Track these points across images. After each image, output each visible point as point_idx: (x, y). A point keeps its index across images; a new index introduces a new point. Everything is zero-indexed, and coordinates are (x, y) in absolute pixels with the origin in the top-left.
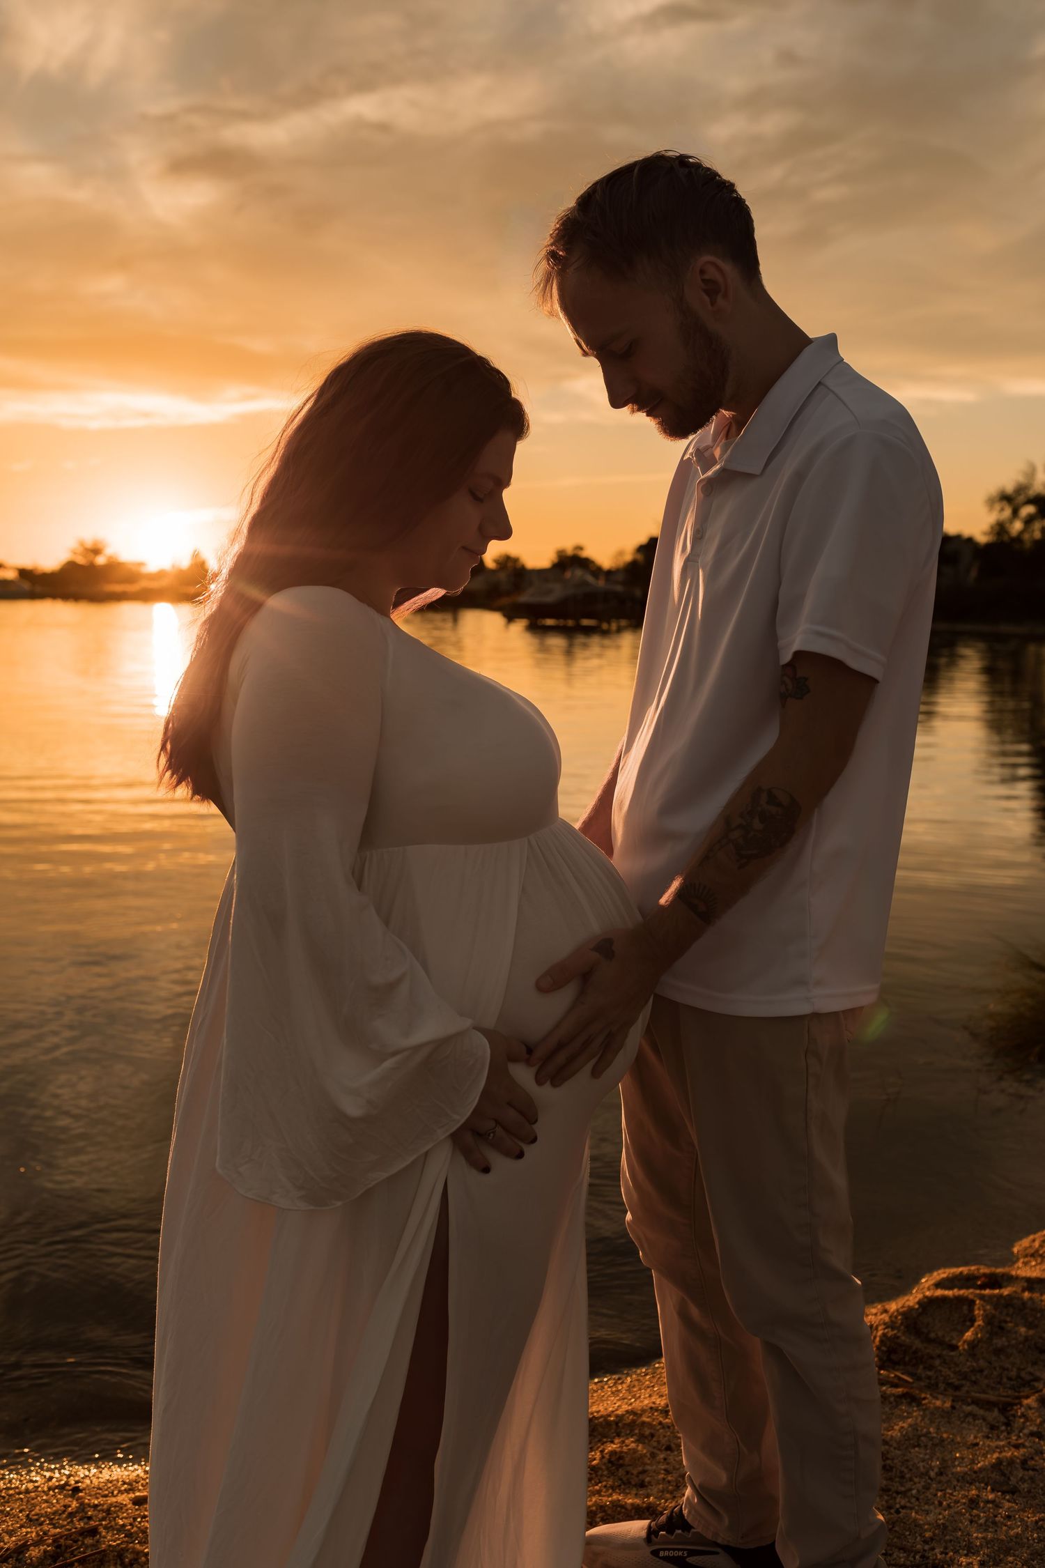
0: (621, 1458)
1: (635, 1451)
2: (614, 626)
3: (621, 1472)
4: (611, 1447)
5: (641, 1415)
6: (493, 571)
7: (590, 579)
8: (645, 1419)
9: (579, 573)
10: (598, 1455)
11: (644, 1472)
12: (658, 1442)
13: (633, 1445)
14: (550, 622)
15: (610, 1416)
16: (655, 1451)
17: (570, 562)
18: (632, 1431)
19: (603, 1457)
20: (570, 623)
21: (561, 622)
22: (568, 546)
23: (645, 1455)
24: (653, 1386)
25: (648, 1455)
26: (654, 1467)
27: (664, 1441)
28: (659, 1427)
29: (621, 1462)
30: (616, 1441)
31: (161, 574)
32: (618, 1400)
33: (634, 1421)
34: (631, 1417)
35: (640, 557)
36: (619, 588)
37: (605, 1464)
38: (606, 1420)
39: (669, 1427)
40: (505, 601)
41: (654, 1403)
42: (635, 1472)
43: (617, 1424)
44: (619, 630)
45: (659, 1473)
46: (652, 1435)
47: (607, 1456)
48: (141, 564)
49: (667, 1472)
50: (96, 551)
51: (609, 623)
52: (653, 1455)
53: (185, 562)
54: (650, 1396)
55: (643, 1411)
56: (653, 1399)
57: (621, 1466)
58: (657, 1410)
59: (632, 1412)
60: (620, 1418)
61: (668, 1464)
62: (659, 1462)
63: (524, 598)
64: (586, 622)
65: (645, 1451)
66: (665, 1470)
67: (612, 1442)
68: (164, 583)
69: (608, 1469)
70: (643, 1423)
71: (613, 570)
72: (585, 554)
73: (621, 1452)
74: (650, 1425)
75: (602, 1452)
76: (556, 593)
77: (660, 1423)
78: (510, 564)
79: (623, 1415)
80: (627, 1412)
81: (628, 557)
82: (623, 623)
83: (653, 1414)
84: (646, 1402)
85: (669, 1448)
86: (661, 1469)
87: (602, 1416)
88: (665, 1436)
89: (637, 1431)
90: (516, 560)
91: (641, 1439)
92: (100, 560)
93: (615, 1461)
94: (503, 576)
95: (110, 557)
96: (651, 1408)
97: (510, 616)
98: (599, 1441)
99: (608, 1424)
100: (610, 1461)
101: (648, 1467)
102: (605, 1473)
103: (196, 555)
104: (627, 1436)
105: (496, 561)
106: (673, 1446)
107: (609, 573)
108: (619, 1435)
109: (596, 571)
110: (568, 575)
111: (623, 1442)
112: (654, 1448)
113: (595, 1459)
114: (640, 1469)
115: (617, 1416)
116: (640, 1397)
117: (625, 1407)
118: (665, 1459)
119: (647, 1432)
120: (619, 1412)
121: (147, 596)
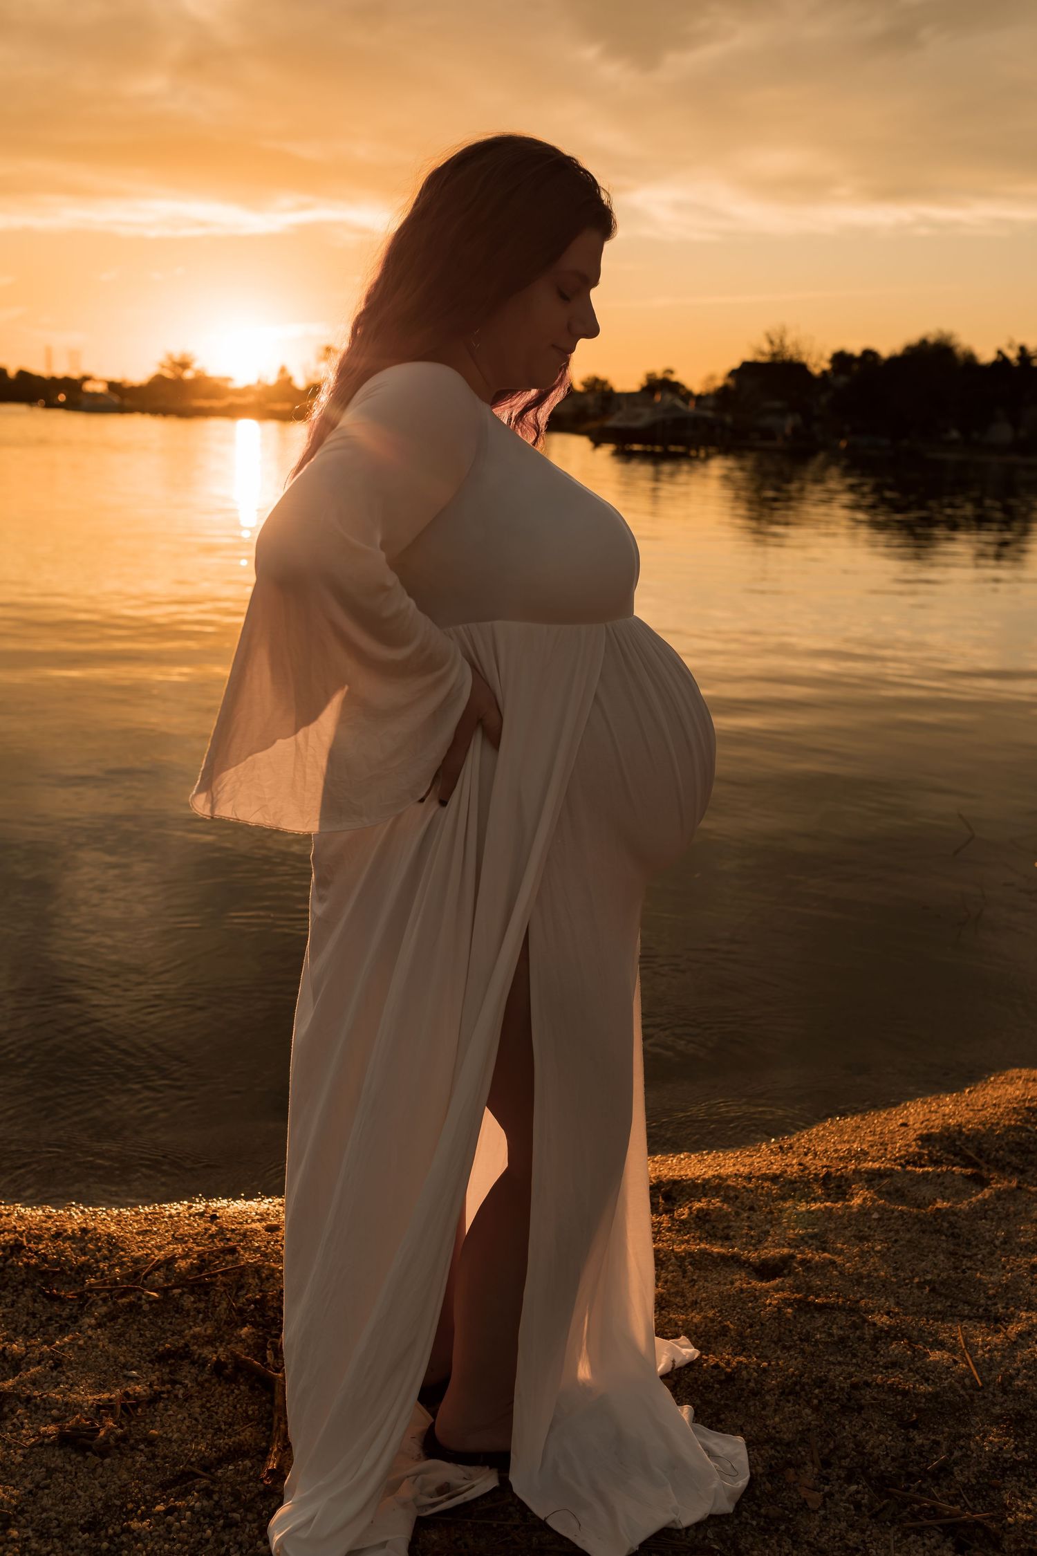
0: (707, 1214)
1: (721, 1209)
2: (702, 454)
3: (707, 1226)
4: (697, 1205)
5: (726, 1180)
6: (580, 394)
7: (680, 403)
8: (729, 1182)
9: (669, 397)
10: (686, 1211)
11: (729, 1227)
12: (742, 1203)
13: (719, 1204)
14: (636, 447)
15: (697, 1179)
16: (739, 1210)
17: (660, 386)
18: (717, 1193)
19: (691, 1213)
20: (658, 449)
21: (649, 448)
22: (658, 370)
23: (730, 1213)
24: (737, 1157)
25: (733, 1213)
26: (738, 1224)
27: (747, 1202)
28: (743, 1190)
29: (708, 1217)
30: (703, 1200)
31: (246, 391)
32: (706, 1167)
33: (719, 1185)
34: (717, 1181)
35: (731, 382)
36: (709, 414)
37: (693, 1219)
38: (693, 1182)
39: (752, 1191)
40: (593, 425)
41: (738, 1170)
42: (721, 1227)
43: (704, 1186)
44: (708, 457)
45: (742, 1229)
46: (737, 1197)
47: (695, 1212)
48: (228, 379)
49: (750, 1228)
50: (184, 365)
51: (697, 450)
52: (737, 1214)
53: (272, 379)
54: (734, 1165)
55: (728, 1177)
56: (737, 1167)
57: (708, 1221)
58: (741, 1176)
59: (719, 1177)
60: (707, 1181)
61: (751, 1221)
62: (743, 1220)
63: (612, 422)
64: (673, 448)
65: (730, 1210)
66: (748, 1226)
67: (700, 1201)
68: (250, 399)
69: (695, 1223)
70: (729, 1186)
71: (703, 394)
72: (675, 378)
73: (708, 1209)
74: (734, 1188)
75: (690, 1208)
76: (645, 417)
77: (744, 1187)
78: (598, 387)
79: (709, 1179)
80: (714, 1176)
81: (719, 382)
82: (712, 450)
83: (737, 1179)
84: (731, 1169)
85: (752, 1209)
86: (744, 1225)
87: (690, 1179)
88: (748, 1199)
89: (722, 1193)
90: (604, 383)
91: (726, 1199)
92: (188, 375)
93: (702, 1218)
94: (590, 399)
95: (198, 372)
96: (736, 1174)
97: (598, 440)
98: (687, 1200)
99: (695, 1186)
100: (697, 1216)
101: (733, 1224)
102: (693, 1226)
103: (283, 370)
104: (713, 1197)
105: (584, 384)
106: (755, 1206)
107: (699, 398)
108: (705, 1196)
109: (687, 396)
110: (658, 398)
111: (710, 1201)
112: (738, 1208)
113: (683, 1214)
114: (725, 1224)
115: (704, 1179)
116: (724, 1165)
117: (711, 1173)
118: (748, 1217)
119: (732, 1194)
120: (706, 1176)
121: (231, 412)
